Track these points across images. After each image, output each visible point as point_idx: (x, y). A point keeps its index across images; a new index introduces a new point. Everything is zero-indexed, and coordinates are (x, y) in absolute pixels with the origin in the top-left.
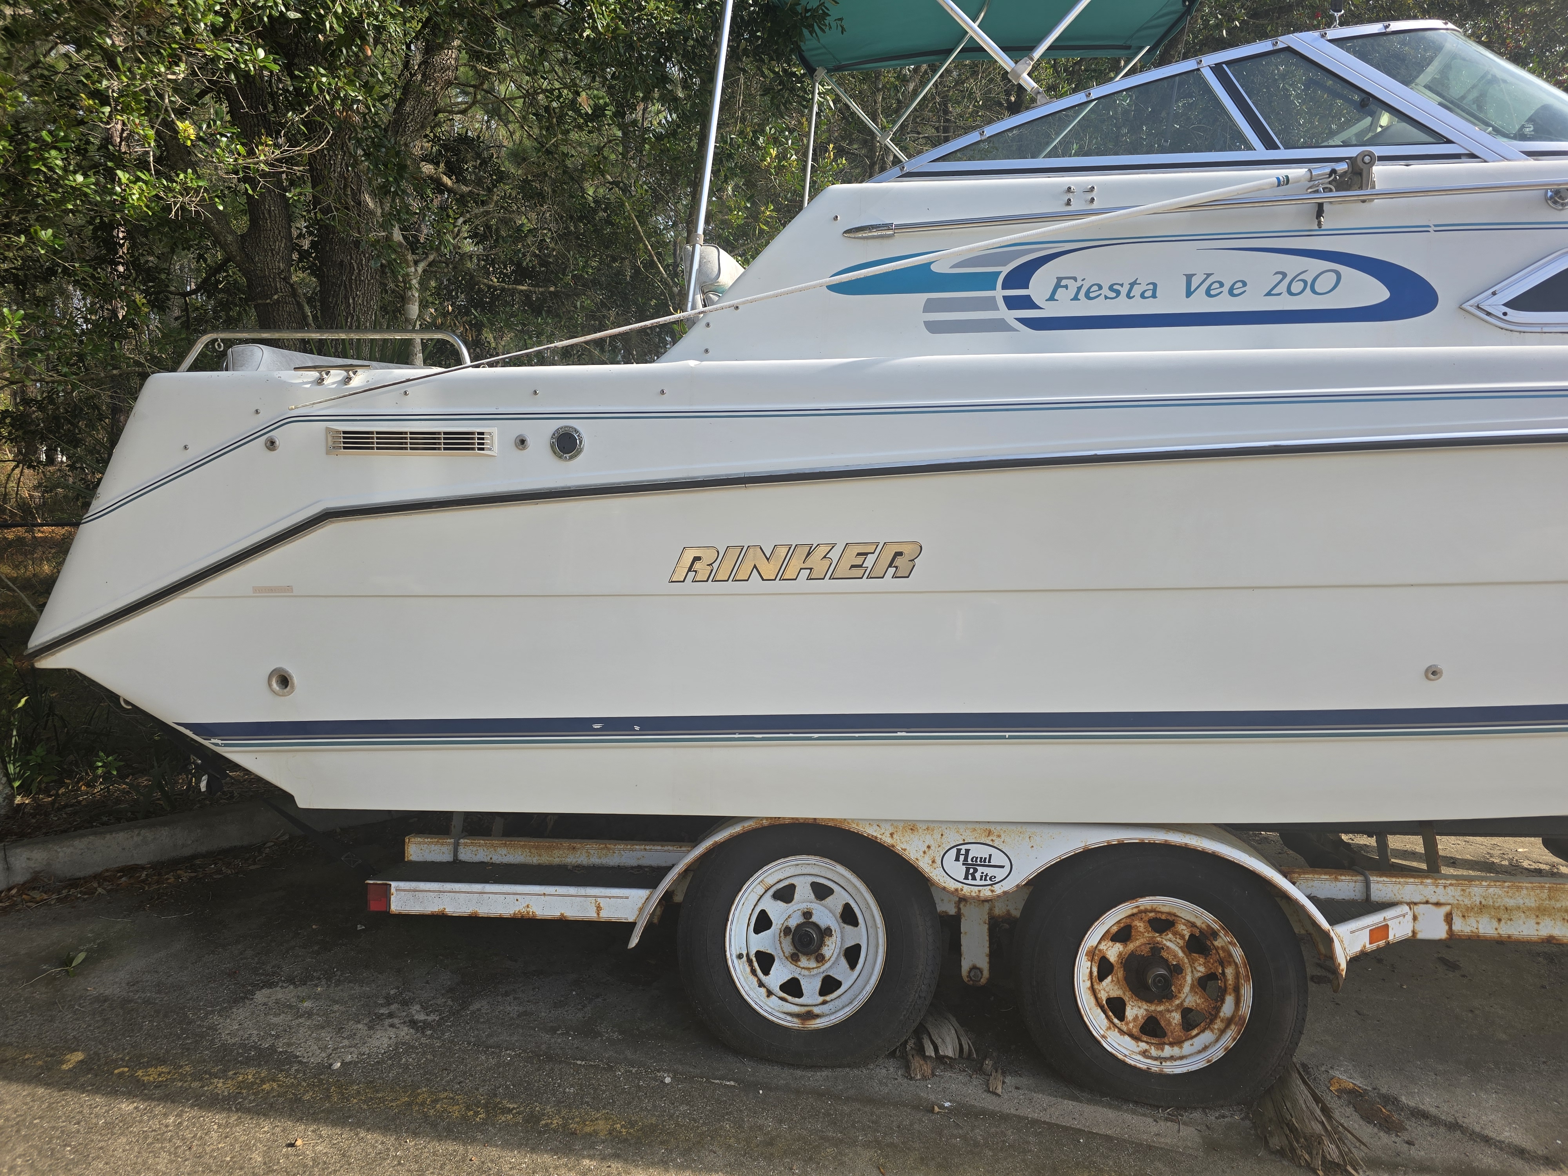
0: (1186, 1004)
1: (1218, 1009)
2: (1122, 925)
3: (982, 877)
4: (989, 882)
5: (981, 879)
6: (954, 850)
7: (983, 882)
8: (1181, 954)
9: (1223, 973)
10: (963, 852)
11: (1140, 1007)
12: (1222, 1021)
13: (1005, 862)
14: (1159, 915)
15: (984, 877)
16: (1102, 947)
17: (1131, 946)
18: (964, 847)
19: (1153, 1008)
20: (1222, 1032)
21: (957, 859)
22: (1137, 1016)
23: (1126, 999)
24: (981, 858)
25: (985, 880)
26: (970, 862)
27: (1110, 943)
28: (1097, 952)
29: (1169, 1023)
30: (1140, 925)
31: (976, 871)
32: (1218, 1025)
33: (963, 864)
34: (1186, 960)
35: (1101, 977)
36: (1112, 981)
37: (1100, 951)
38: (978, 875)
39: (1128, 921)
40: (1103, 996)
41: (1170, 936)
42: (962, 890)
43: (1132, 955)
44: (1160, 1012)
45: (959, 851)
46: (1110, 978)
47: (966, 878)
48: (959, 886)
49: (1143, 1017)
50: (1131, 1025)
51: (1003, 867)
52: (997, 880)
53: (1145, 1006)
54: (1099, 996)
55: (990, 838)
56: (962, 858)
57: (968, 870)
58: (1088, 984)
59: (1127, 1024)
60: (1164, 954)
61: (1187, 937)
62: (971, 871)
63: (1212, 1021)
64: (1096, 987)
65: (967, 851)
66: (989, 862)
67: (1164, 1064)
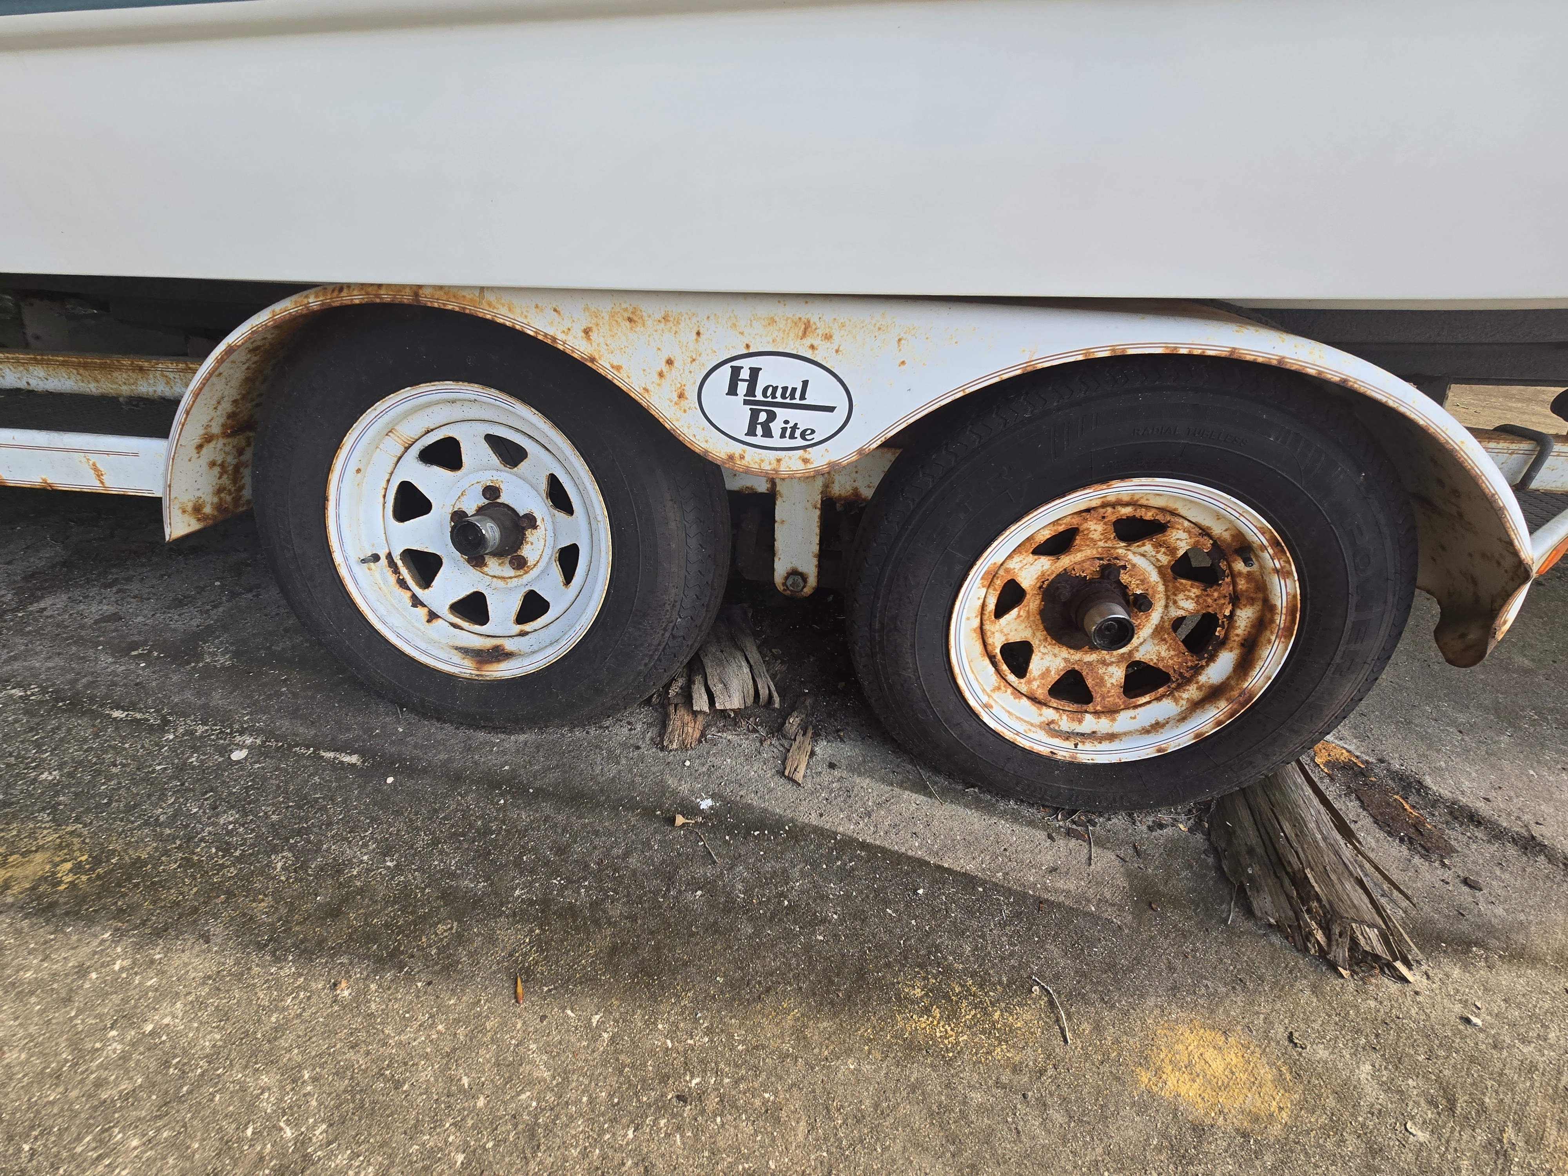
0: (1138, 656)
1: (1197, 670)
2: (1061, 528)
3: (784, 430)
4: (799, 442)
5: (783, 436)
6: (727, 370)
7: (787, 442)
8: (1154, 577)
9: (1231, 617)
10: (745, 374)
11: (1055, 655)
12: (1200, 688)
13: (836, 397)
14: (1141, 513)
15: (788, 432)
16: (1012, 564)
17: (1066, 561)
18: (746, 364)
19: (1076, 656)
20: (1196, 706)
21: (732, 390)
22: (1048, 670)
23: (1035, 643)
24: (785, 389)
25: (792, 436)
26: (759, 397)
27: (1031, 558)
28: (1001, 572)
29: (1101, 682)
30: (1095, 528)
31: (772, 416)
32: (1192, 692)
33: (746, 402)
34: (1161, 588)
35: (1000, 611)
36: (1019, 616)
37: (1007, 571)
38: (776, 427)
39: (1076, 521)
40: (997, 642)
41: (1148, 547)
42: (742, 457)
43: (1064, 576)
44: (1090, 664)
45: (736, 371)
46: (1014, 612)
47: (751, 432)
48: (737, 449)
49: (1057, 672)
50: (1035, 685)
51: (831, 409)
52: (817, 438)
53: (1064, 653)
54: (990, 641)
55: (808, 341)
56: (742, 387)
57: (755, 414)
58: (976, 622)
59: (1029, 682)
60: (1124, 578)
61: (1181, 553)
62: (763, 417)
63: (1180, 687)
64: (987, 627)
65: (755, 372)
66: (802, 397)
67: (1080, 746)
